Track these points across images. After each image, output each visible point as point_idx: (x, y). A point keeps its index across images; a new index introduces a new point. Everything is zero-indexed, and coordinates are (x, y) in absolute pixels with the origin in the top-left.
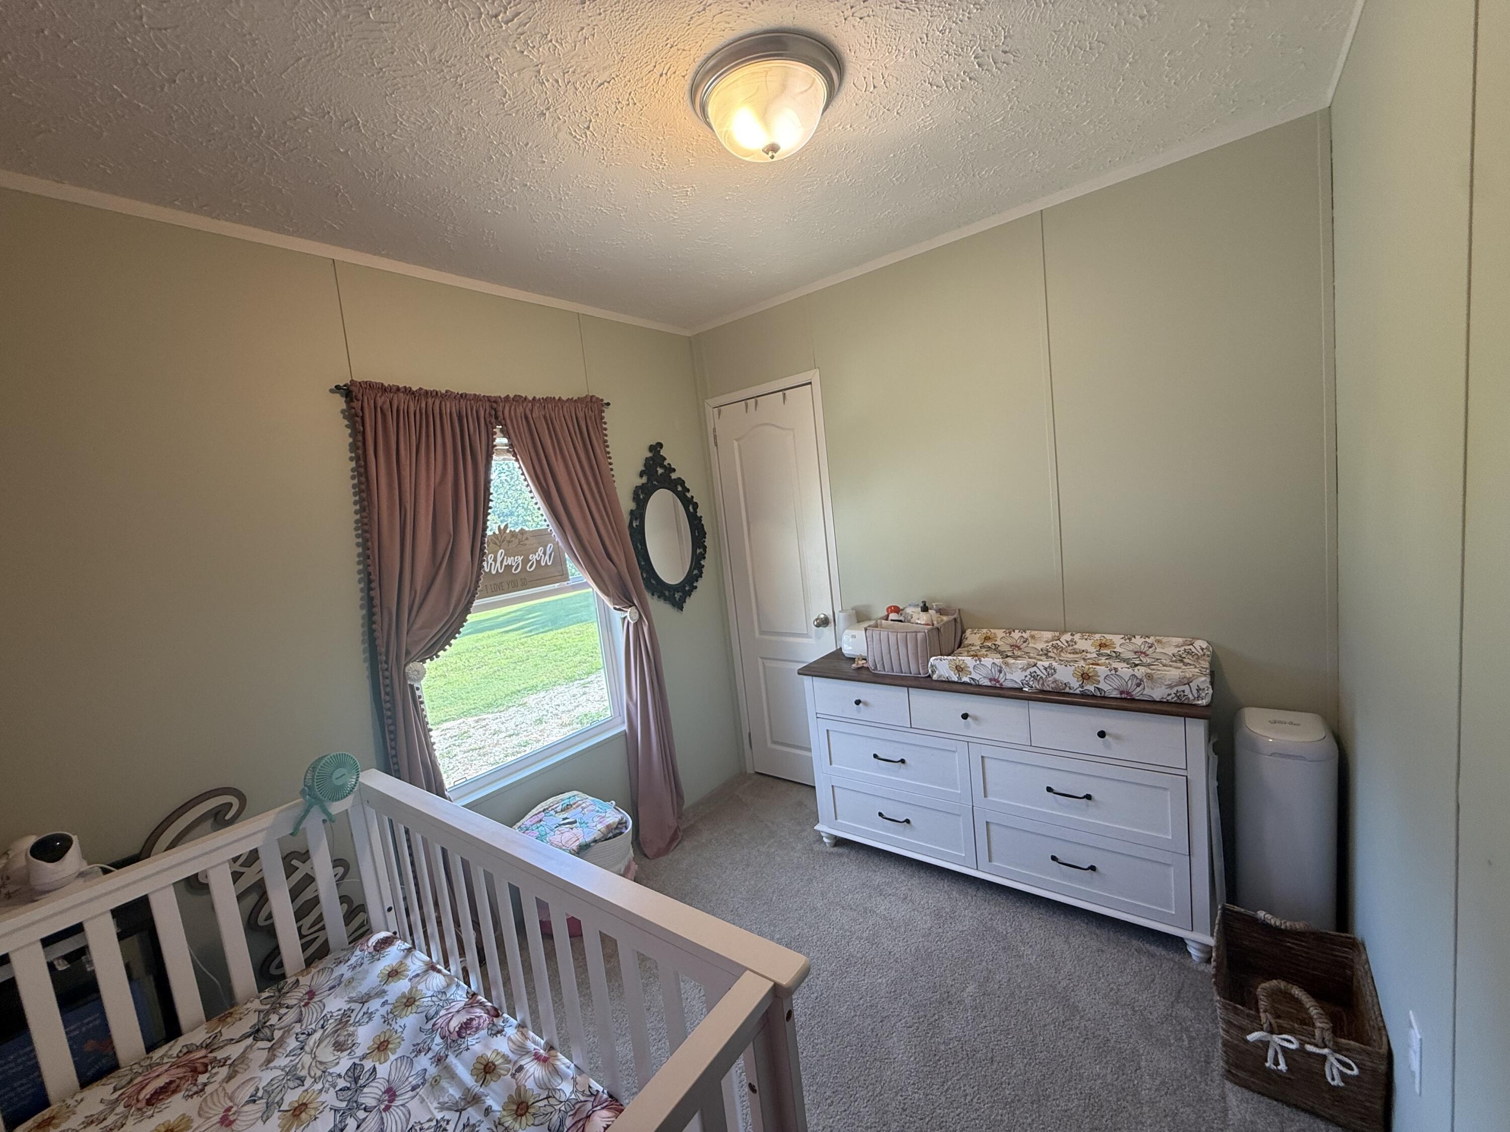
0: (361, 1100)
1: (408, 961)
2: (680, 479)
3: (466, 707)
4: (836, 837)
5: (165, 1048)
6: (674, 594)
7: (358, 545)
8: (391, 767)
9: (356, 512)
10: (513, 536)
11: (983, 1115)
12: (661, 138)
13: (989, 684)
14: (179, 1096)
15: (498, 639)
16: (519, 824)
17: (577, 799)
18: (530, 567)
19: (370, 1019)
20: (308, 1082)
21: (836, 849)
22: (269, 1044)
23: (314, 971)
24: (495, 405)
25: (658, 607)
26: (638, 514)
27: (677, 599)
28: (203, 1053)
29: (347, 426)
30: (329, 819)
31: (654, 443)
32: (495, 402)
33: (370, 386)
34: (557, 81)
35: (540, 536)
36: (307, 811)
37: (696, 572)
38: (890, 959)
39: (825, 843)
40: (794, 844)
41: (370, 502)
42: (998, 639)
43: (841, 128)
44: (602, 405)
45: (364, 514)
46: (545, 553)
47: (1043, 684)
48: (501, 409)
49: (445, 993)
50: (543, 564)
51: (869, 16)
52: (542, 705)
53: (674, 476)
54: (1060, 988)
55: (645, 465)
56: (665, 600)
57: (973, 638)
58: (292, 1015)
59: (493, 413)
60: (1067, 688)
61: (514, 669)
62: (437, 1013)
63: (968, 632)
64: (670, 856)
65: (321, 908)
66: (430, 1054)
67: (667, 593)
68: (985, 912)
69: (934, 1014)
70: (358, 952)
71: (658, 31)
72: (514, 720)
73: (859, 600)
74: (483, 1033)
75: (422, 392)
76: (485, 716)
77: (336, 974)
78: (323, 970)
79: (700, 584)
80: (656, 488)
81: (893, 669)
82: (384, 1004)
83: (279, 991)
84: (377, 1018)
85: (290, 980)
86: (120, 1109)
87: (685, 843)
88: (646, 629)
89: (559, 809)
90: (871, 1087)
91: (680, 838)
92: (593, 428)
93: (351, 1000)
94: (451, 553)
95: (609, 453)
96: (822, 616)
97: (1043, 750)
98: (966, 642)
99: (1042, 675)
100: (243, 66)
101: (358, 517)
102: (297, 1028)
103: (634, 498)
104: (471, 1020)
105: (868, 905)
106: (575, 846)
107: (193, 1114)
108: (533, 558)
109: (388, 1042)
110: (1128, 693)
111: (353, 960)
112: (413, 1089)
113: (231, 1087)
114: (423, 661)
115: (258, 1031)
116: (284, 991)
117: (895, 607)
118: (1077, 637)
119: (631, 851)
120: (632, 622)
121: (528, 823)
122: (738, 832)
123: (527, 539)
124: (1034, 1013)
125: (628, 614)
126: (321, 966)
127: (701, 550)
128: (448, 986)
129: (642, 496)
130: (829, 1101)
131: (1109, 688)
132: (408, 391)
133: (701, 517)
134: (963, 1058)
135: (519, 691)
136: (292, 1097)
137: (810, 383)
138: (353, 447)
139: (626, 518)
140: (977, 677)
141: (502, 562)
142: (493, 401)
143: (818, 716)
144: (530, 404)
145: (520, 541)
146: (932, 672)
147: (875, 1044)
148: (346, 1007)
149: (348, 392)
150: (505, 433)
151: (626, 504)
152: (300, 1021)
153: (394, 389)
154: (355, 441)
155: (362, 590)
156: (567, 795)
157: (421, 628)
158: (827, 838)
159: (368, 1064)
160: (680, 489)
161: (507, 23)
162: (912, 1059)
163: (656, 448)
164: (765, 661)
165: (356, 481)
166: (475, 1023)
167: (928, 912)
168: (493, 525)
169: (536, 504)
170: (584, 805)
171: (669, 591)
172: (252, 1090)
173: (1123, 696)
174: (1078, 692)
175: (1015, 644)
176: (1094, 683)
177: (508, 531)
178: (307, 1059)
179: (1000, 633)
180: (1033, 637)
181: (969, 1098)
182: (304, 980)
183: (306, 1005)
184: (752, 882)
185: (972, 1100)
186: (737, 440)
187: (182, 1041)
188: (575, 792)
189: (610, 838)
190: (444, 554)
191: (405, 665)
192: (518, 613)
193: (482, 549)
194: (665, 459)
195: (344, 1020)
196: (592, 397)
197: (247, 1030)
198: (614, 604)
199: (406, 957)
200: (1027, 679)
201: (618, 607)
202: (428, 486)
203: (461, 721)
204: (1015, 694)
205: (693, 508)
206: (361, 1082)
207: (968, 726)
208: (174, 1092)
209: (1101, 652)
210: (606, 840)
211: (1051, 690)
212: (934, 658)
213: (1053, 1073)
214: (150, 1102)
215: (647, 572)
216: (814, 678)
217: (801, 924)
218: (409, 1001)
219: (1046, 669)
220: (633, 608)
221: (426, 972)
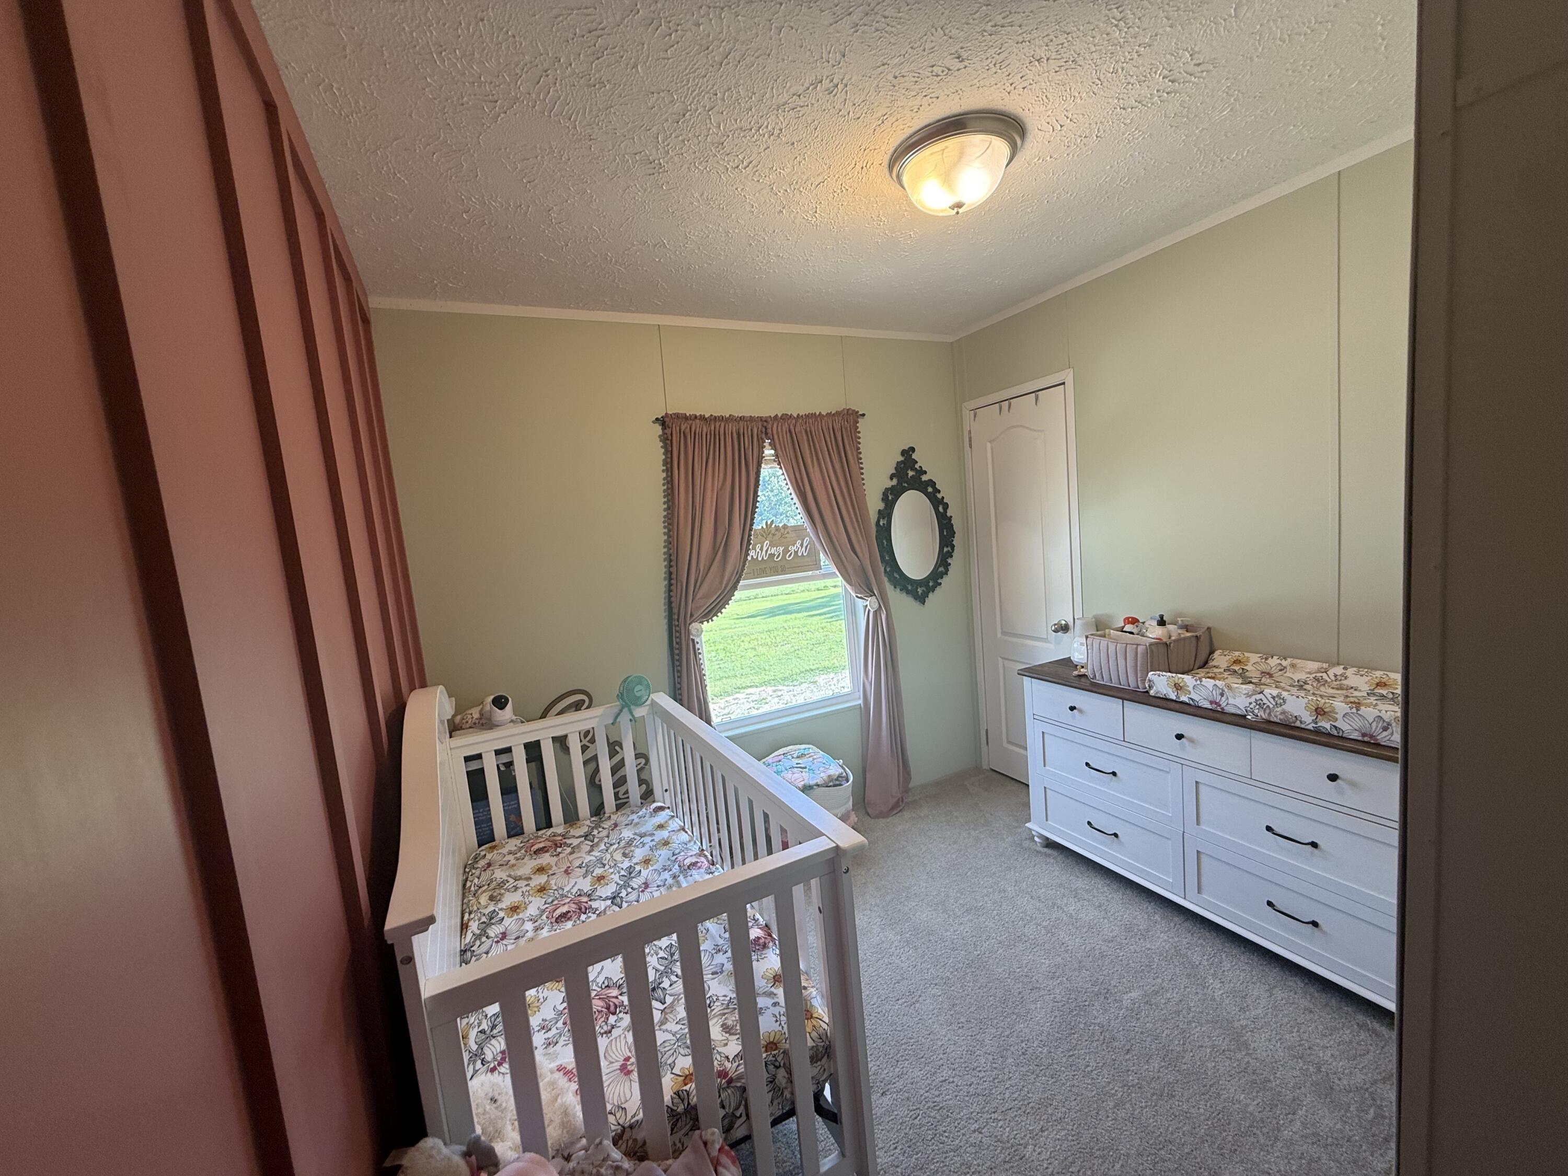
0: (630, 883)
1: (670, 822)
2: (931, 480)
3: (767, 678)
4: (1047, 839)
5: (545, 831)
6: (917, 588)
7: (665, 534)
8: (677, 696)
9: (665, 510)
10: (777, 530)
11: (1098, 1085)
12: (875, 205)
13: (1209, 706)
14: (547, 855)
15: (803, 621)
16: (764, 760)
17: (811, 751)
18: (789, 557)
19: (643, 846)
20: (607, 867)
21: (1046, 850)
22: (591, 844)
23: (619, 813)
24: (765, 424)
25: (899, 600)
26: (886, 513)
27: (920, 593)
28: (560, 838)
29: (662, 447)
30: (633, 720)
31: (906, 448)
32: (766, 421)
33: (677, 416)
34: (786, 191)
35: (798, 529)
36: (621, 711)
37: (941, 569)
38: (1060, 948)
39: (1036, 842)
40: (1005, 836)
41: (673, 503)
42: (1250, 664)
43: (1041, 161)
44: (858, 417)
45: (670, 512)
46: (802, 545)
47: (1270, 714)
48: (770, 426)
49: (686, 844)
50: (800, 554)
51: (1030, 84)
52: (830, 685)
53: (924, 478)
54: (1236, 1024)
55: (896, 469)
56: (907, 593)
57: (1220, 660)
58: (604, 833)
59: (764, 430)
60: (1298, 722)
61: (811, 650)
62: (679, 853)
63: (1218, 653)
64: (888, 820)
65: (625, 770)
66: (671, 873)
67: (910, 588)
68: (1184, 940)
69: (1085, 1001)
70: (644, 810)
71: (851, 144)
72: (804, 695)
73: (1101, 608)
74: (703, 870)
75: (712, 418)
76: (781, 687)
77: (630, 818)
78: (624, 814)
79: (945, 581)
80: (905, 490)
81: (1111, 680)
82: (653, 840)
83: (601, 819)
84: (647, 847)
85: (607, 815)
86: (523, 851)
87: (905, 813)
88: (884, 617)
89: (795, 756)
90: (1001, 1029)
91: (901, 808)
92: (848, 436)
93: (635, 834)
94: (726, 541)
95: (861, 459)
96: (1063, 622)
97: (1264, 785)
98: (1211, 663)
99: (1269, 704)
100: (600, 230)
101: (665, 513)
102: (606, 840)
103: (883, 499)
104: (697, 862)
105: (1059, 902)
106: (801, 785)
107: (553, 864)
108: (792, 549)
109: (650, 860)
110: (1371, 736)
111: (641, 813)
112: (658, 886)
113: (571, 858)
114: (702, 622)
115: (587, 836)
116: (603, 819)
117: (1133, 618)
118: (1350, 672)
119: (851, 803)
120: (872, 611)
121: (770, 761)
122: (955, 814)
123: (788, 533)
124: (1194, 1034)
125: (868, 603)
126: (623, 812)
127: (949, 549)
128: (690, 841)
129: (890, 498)
130: (961, 1025)
131: (1349, 728)
132: (702, 418)
133: (951, 517)
134: (1098, 1040)
135: (812, 670)
136: (598, 871)
137: (1064, 383)
138: (665, 463)
139: (873, 516)
140: (1196, 698)
141: (767, 551)
142: (764, 420)
143: (1035, 717)
144: (794, 421)
145: (782, 534)
146: (1150, 687)
147: (1017, 1003)
148: (632, 836)
149: (663, 422)
150: (773, 446)
151: (874, 504)
152: (608, 837)
153: (693, 417)
154: (666, 458)
155: (665, 566)
156: (803, 746)
157: (701, 598)
158: (1038, 837)
159: (638, 868)
160: (930, 489)
161: (745, 168)
162: (1049, 1024)
163: (908, 453)
164: (1006, 662)
165: (665, 487)
166: (699, 865)
167: (1119, 924)
168: (759, 524)
169: (795, 504)
170: (815, 757)
171: (911, 585)
172: (580, 862)
173: (1366, 739)
174: (1310, 727)
175: (1267, 671)
176: (1330, 720)
177: (773, 526)
178: (608, 856)
179: (1254, 658)
180: (1293, 666)
181: (1089, 1069)
182: (614, 817)
183: (612, 830)
184: (954, 857)
185: (1092, 1071)
186: (990, 442)
187: (552, 830)
188: (811, 746)
189: (830, 786)
190: (721, 543)
191: (690, 624)
192: (825, 599)
193: (749, 540)
194: (917, 462)
195: (630, 843)
196: (848, 410)
197: (582, 834)
198: (856, 593)
199: (670, 819)
200: (1252, 706)
201: (859, 596)
202: (713, 490)
203: (762, 689)
204: (1238, 721)
205: (943, 508)
206: (632, 875)
207: (1183, 748)
208: (547, 852)
209: (1376, 691)
210: (827, 786)
211: (1278, 721)
212: (1152, 673)
213: (1188, 1082)
214: (535, 852)
215: (891, 567)
216: (1033, 680)
217: (986, 899)
218: (666, 843)
219: (1273, 698)
220: (874, 597)
221: (679, 830)
